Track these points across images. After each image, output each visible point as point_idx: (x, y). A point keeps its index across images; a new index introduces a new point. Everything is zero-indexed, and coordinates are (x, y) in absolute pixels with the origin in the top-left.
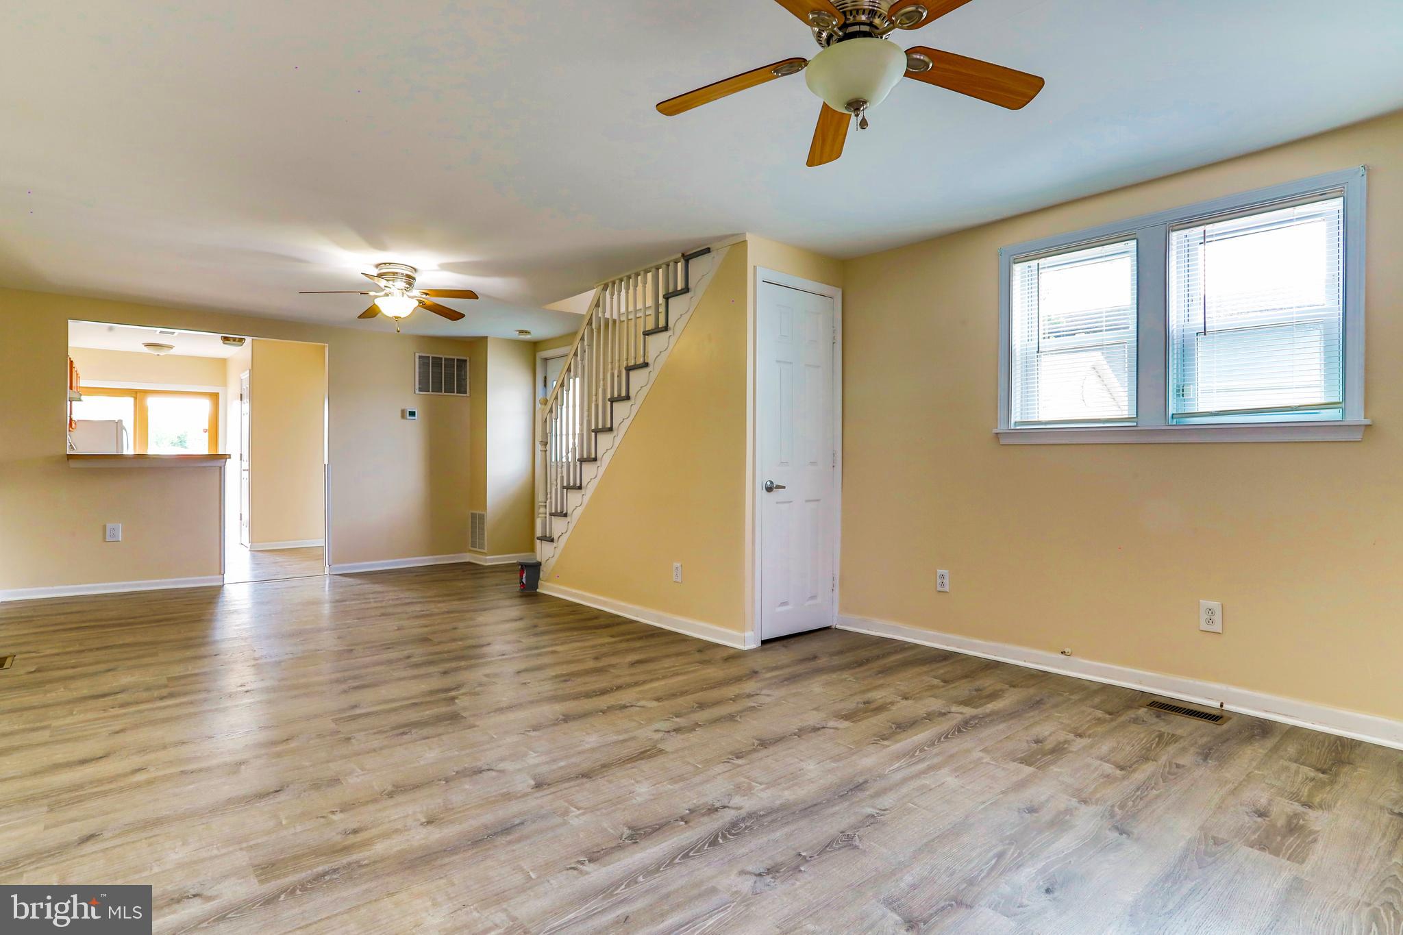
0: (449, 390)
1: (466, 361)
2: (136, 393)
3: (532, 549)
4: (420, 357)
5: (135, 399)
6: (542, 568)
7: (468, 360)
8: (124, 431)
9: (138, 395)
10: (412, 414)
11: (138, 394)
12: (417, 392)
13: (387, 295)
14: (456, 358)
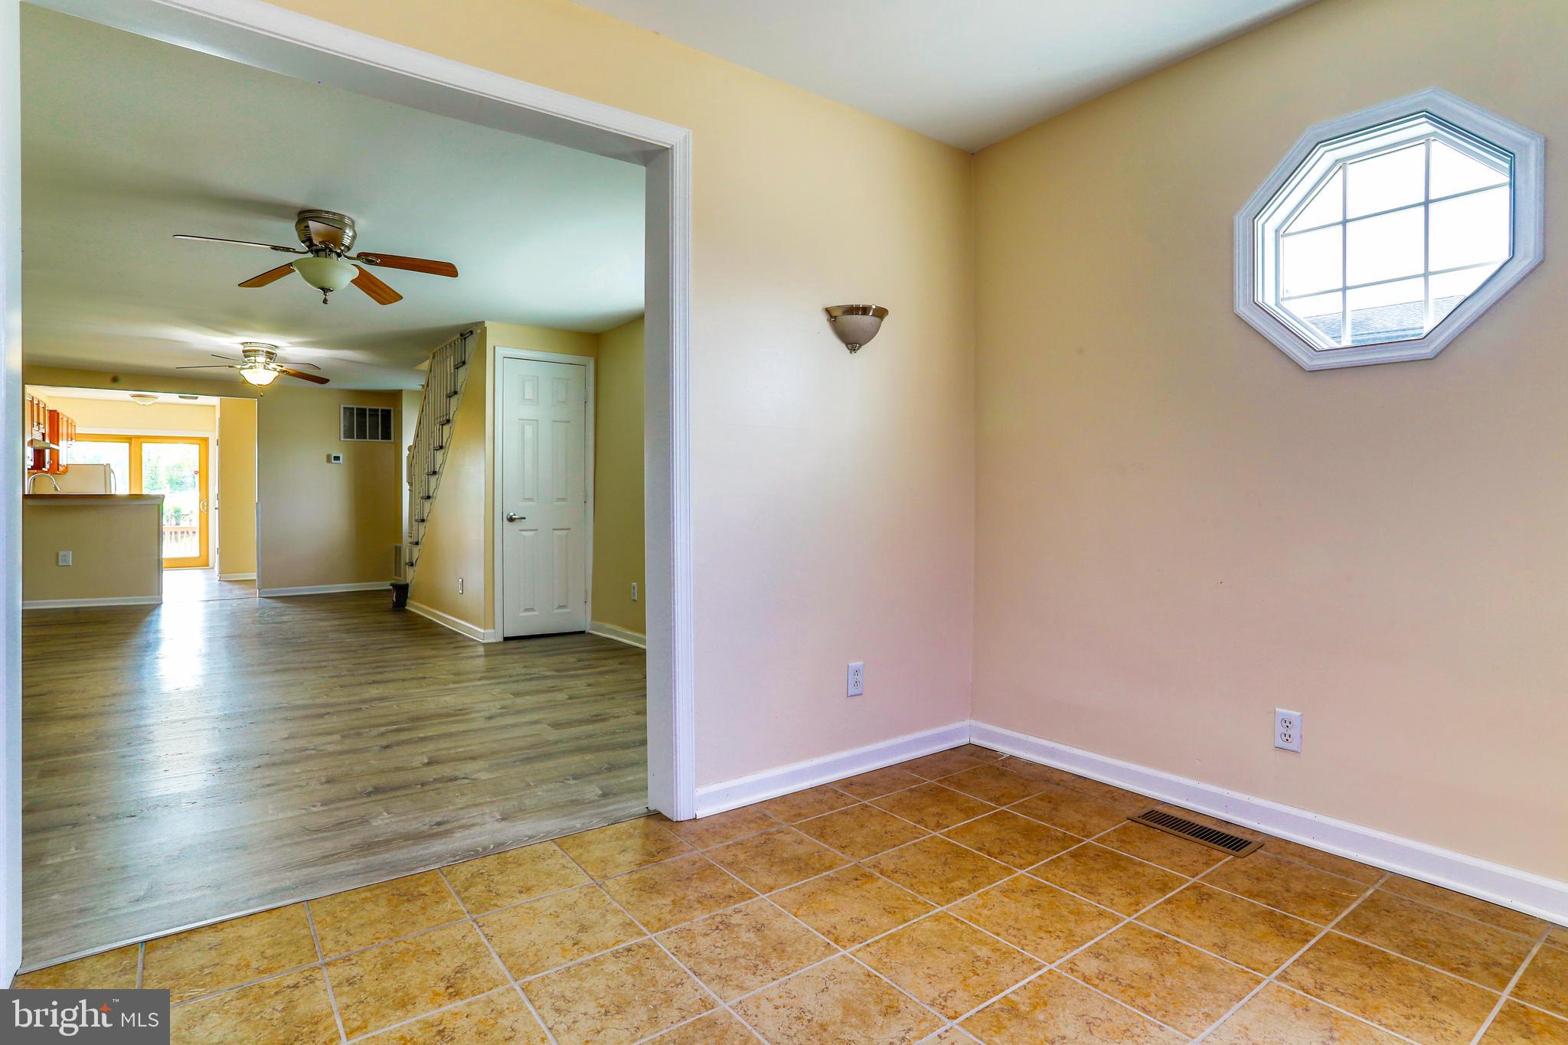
0: (374, 436)
1: (390, 411)
2: (131, 439)
3: (398, 573)
4: (345, 408)
5: (130, 444)
6: (410, 589)
7: (392, 409)
8: (112, 474)
9: (133, 441)
10: (337, 458)
11: (133, 439)
12: (342, 439)
13: (251, 368)
14: (380, 408)
